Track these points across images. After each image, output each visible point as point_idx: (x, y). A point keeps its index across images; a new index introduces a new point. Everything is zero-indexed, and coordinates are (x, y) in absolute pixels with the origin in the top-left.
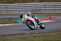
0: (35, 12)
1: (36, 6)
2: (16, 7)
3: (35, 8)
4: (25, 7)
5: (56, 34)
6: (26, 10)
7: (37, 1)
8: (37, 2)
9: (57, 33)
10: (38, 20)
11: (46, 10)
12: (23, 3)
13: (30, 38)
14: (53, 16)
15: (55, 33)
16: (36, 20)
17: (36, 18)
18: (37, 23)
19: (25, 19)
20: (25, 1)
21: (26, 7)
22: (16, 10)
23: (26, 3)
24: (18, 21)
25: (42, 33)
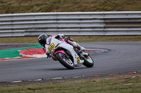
0: (33, 34)
1: (36, 20)
3: (34, 24)
4: (10, 23)
6: (13, 29)
7: (38, 9)
8: (38, 11)
9: (84, 81)
10: (79, 48)
11: (58, 28)
12: (7, 12)
13: (22, 92)
15: (80, 81)
17: (75, 44)
18: (79, 55)
19: (52, 47)
20: (11, 9)
23: (13, 13)
25: (50, 80)
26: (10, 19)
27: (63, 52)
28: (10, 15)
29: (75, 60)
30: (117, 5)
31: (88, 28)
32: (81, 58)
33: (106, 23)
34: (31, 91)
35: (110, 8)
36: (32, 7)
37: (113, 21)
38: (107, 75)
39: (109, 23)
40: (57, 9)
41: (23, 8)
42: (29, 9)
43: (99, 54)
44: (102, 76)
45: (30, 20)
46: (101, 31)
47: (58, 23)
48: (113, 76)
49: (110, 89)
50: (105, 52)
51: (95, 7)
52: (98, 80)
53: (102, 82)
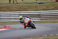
30: (25, 9)
35: (22, 10)
38: (21, 38)
51: (16, 10)
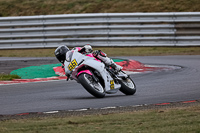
1: (78, 25)
2: (13, 27)
3: (76, 30)
4: (42, 28)
5: (144, 115)
6: (45, 37)
7: (81, 8)
8: (81, 12)
9: (147, 111)
10: (114, 67)
11: (110, 36)
12: (37, 13)
13: (60, 127)
14: (133, 55)
15: (141, 112)
16: (107, 66)
17: (108, 60)
20: (42, 9)
21: (45, 26)
22: (14, 38)
23: (45, 14)
24: (18, 72)
25: (99, 110)
26: (41, 23)
27: (89, 72)
28: (41, 16)
29: (107, 84)
31: (153, 35)
32: (116, 81)
33: (178, 29)
34: (72, 126)
35: (183, 7)
36: (73, 5)
37: (187, 26)
38: (180, 103)
39: (183, 28)
40: (108, 8)
41: (60, 8)
42: (68, 9)
43: (167, 73)
44: (172, 104)
45: (70, 25)
46: (170, 40)
47: (110, 29)
48: (188, 104)
49: (183, 123)
50: (177, 70)
51: (162, 5)
52: (167, 110)
53: (172, 113)
